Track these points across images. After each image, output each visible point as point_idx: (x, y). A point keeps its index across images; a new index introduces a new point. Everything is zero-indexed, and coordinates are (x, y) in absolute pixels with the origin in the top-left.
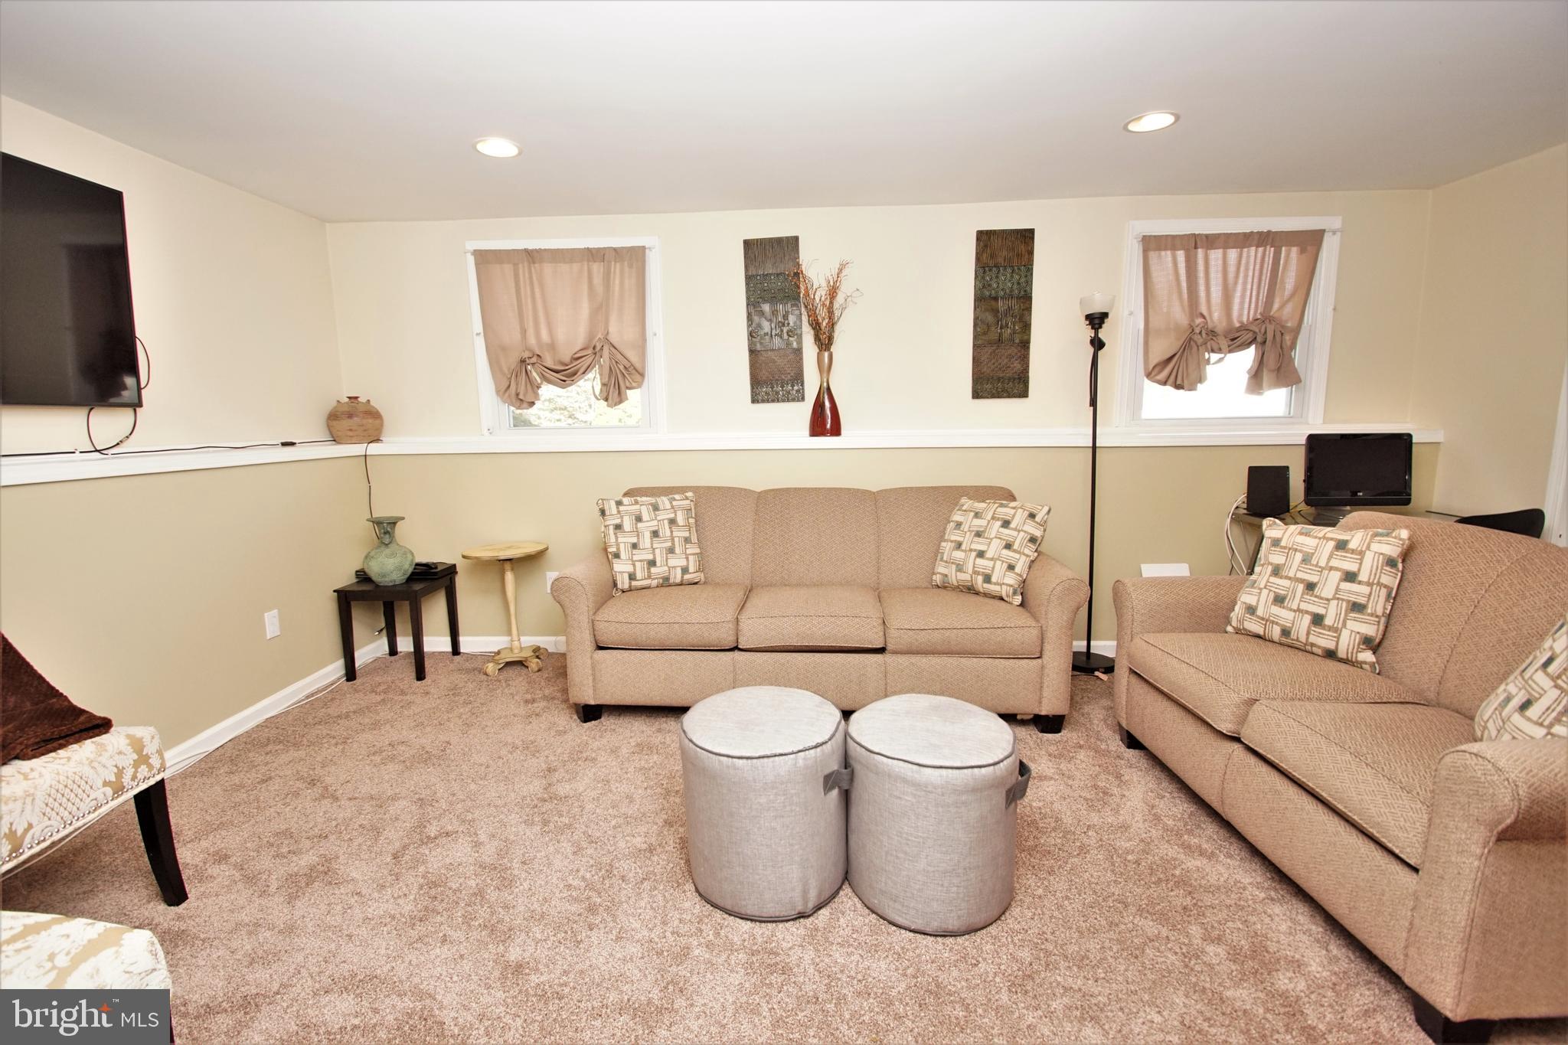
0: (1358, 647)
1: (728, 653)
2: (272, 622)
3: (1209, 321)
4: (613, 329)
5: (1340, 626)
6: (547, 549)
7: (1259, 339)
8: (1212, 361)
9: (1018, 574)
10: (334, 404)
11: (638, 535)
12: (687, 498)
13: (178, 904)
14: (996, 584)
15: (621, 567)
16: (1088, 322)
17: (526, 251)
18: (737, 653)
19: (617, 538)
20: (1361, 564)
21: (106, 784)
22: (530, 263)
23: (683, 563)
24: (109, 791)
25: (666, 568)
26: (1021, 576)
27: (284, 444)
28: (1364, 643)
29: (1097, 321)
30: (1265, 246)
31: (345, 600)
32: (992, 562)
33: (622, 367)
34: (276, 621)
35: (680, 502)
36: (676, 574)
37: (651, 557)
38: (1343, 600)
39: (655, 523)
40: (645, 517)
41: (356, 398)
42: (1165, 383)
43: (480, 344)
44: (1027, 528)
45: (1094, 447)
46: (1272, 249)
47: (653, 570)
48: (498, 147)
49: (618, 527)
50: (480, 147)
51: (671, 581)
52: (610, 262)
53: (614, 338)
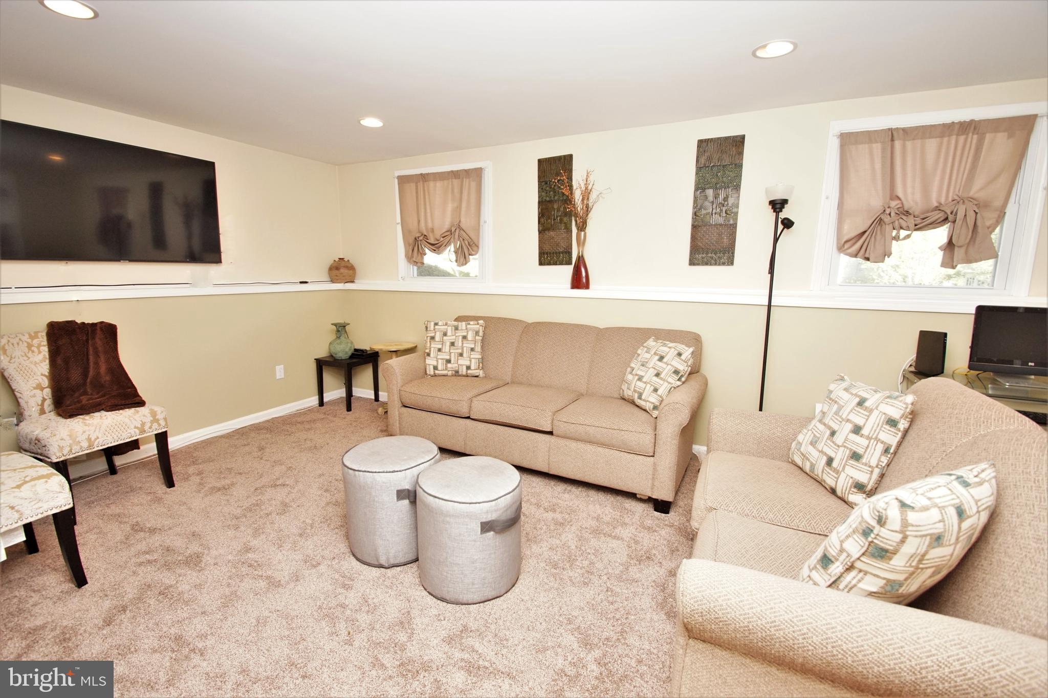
0: (850, 490)
1: (464, 420)
2: (280, 372)
3: (905, 203)
4: (463, 220)
5: (840, 470)
6: (416, 347)
7: (951, 218)
8: (901, 237)
9: (659, 396)
10: (332, 262)
11: (443, 344)
12: (478, 324)
13: (170, 487)
14: (644, 400)
15: (431, 362)
16: (771, 207)
17: (421, 174)
18: (468, 421)
19: (430, 344)
20: (867, 420)
21: (135, 427)
22: (423, 181)
23: (468, 363)
24: (137, 431)
25: (457, 365)
26: (661, 397)
27: (301, 283)
28: (855, 487)
29: (778, 206)
30: (968, 134)
31: (321, 365)
32: (645, 385)
33: (467, 243)
34: (283, 371)
35: (473, 326)
36: (462, 369)
37: (448, 357)
38: (847, 448)
39: (454, 337)
40: (449, 333)
41: (343, 259)
42: (856, 256)
43: (399, 228)
44: (674, 363)
45: (769, 306)
46: (975, 137)
47: (449, 365)
48: (372, 122)
49: (433, 338)
50: (362, 122)
51: (460, 373)
52: (463, 178)
53: (463, 225)
